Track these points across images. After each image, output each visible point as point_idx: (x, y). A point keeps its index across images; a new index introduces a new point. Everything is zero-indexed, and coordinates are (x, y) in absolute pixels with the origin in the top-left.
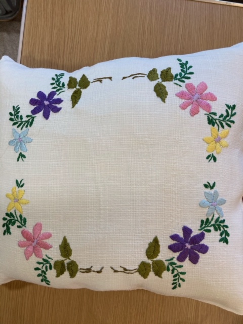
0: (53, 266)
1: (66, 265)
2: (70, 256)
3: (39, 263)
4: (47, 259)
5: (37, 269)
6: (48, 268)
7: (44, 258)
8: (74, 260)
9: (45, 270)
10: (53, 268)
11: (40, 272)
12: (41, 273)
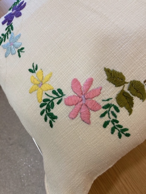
0: (117, 106)
1: (129, 92)
2: (125, 79)
3: (103, 115)
4: (106, 103)
5: (105, 125)
6: (115, 112)
7: (103, 105)
8: (132, 80)
9: (114, 118)
10: (120, 108)
11: (110, 125)
12: (112, 126)
